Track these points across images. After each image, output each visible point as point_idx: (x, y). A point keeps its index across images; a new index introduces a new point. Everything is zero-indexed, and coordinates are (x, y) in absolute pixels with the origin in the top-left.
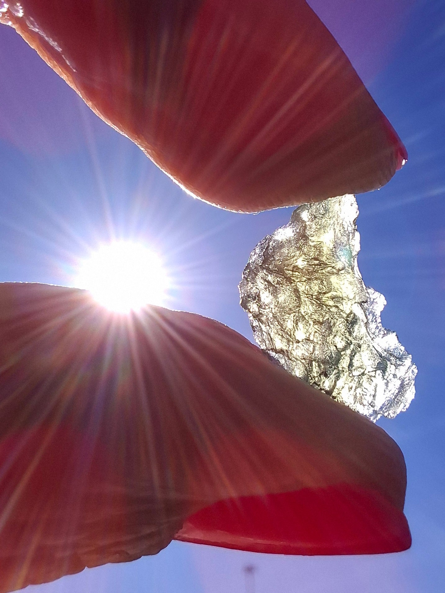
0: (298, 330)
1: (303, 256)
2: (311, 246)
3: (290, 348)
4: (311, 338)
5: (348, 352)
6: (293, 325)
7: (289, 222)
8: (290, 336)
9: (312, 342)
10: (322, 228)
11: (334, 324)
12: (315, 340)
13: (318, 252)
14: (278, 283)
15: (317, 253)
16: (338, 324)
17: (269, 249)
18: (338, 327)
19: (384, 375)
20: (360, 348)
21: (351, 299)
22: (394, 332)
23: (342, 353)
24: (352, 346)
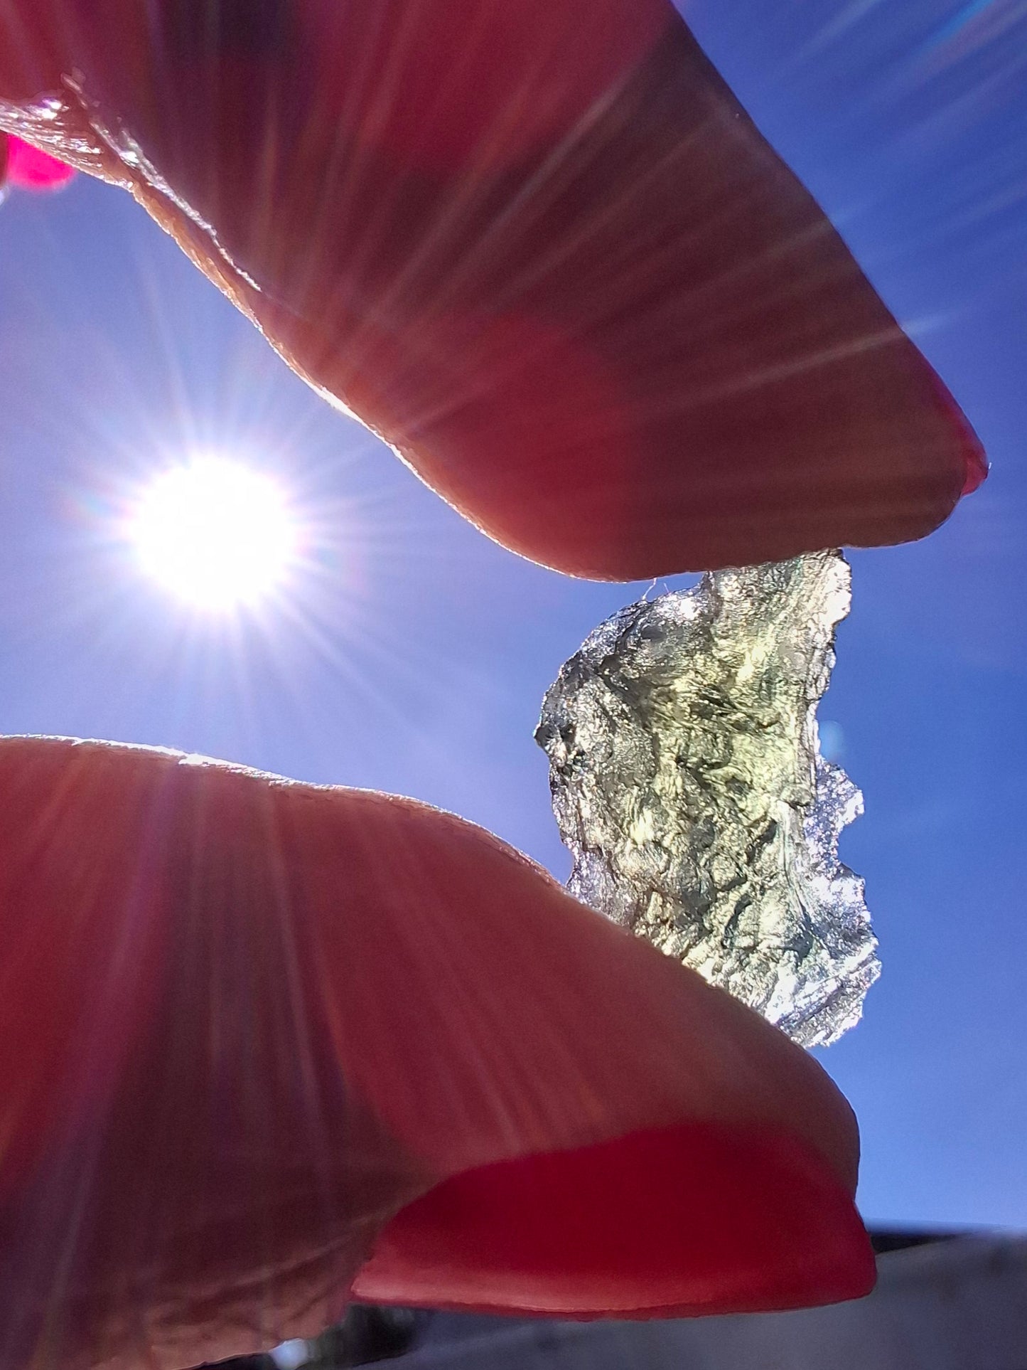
0: (638, 820)
1: (692, 674)
2: (714, 657)
3: (618, 850)
4: (666, 843)
5: (734, 896)
6: (633, 807)
7: (697, 585)
8: (621, 827)
9: (667, 850)
10: (755, 623)
11: (722, 830)
12: (674, 850)
13: (726, 674)
14: (622, 714)
15: (723, 676)
16: (728, 833)
17: (632, 633)
18: (726, 838)
19: (799, 964)
20: (762, 894)
21: (769, 792)
22: (859, 877)
23: (720, 895)
24: (745, 887)
